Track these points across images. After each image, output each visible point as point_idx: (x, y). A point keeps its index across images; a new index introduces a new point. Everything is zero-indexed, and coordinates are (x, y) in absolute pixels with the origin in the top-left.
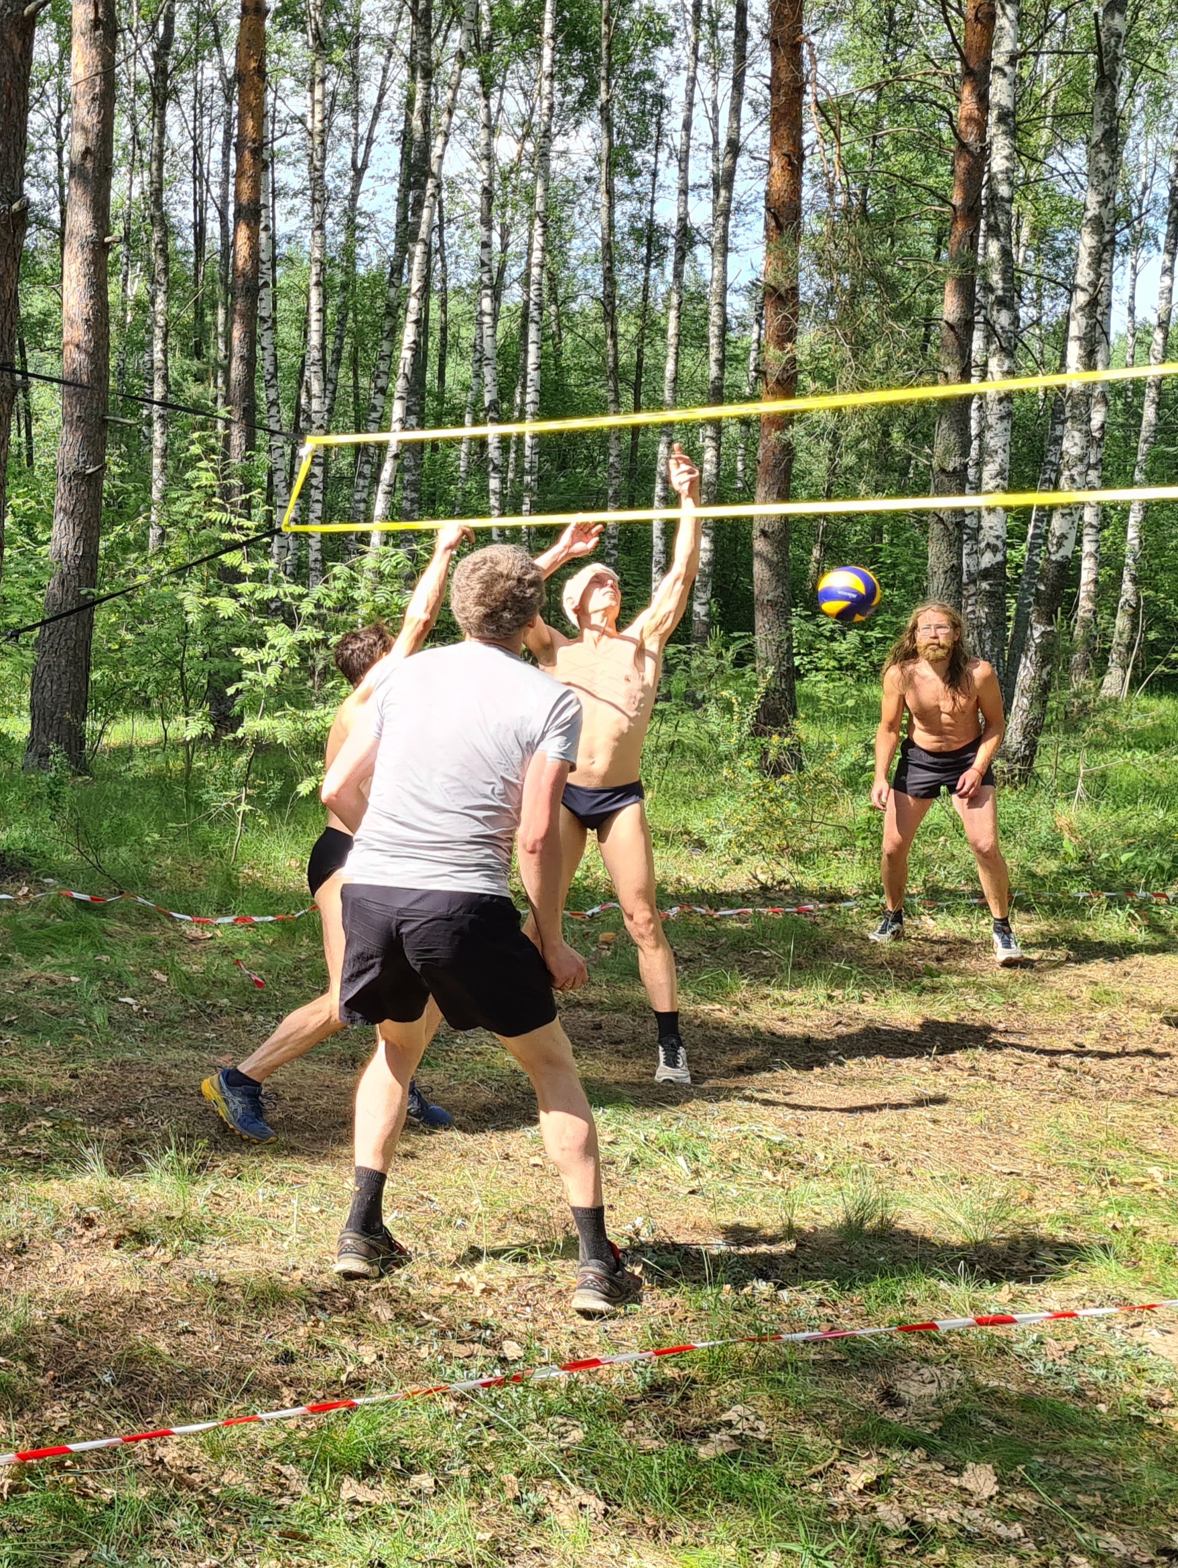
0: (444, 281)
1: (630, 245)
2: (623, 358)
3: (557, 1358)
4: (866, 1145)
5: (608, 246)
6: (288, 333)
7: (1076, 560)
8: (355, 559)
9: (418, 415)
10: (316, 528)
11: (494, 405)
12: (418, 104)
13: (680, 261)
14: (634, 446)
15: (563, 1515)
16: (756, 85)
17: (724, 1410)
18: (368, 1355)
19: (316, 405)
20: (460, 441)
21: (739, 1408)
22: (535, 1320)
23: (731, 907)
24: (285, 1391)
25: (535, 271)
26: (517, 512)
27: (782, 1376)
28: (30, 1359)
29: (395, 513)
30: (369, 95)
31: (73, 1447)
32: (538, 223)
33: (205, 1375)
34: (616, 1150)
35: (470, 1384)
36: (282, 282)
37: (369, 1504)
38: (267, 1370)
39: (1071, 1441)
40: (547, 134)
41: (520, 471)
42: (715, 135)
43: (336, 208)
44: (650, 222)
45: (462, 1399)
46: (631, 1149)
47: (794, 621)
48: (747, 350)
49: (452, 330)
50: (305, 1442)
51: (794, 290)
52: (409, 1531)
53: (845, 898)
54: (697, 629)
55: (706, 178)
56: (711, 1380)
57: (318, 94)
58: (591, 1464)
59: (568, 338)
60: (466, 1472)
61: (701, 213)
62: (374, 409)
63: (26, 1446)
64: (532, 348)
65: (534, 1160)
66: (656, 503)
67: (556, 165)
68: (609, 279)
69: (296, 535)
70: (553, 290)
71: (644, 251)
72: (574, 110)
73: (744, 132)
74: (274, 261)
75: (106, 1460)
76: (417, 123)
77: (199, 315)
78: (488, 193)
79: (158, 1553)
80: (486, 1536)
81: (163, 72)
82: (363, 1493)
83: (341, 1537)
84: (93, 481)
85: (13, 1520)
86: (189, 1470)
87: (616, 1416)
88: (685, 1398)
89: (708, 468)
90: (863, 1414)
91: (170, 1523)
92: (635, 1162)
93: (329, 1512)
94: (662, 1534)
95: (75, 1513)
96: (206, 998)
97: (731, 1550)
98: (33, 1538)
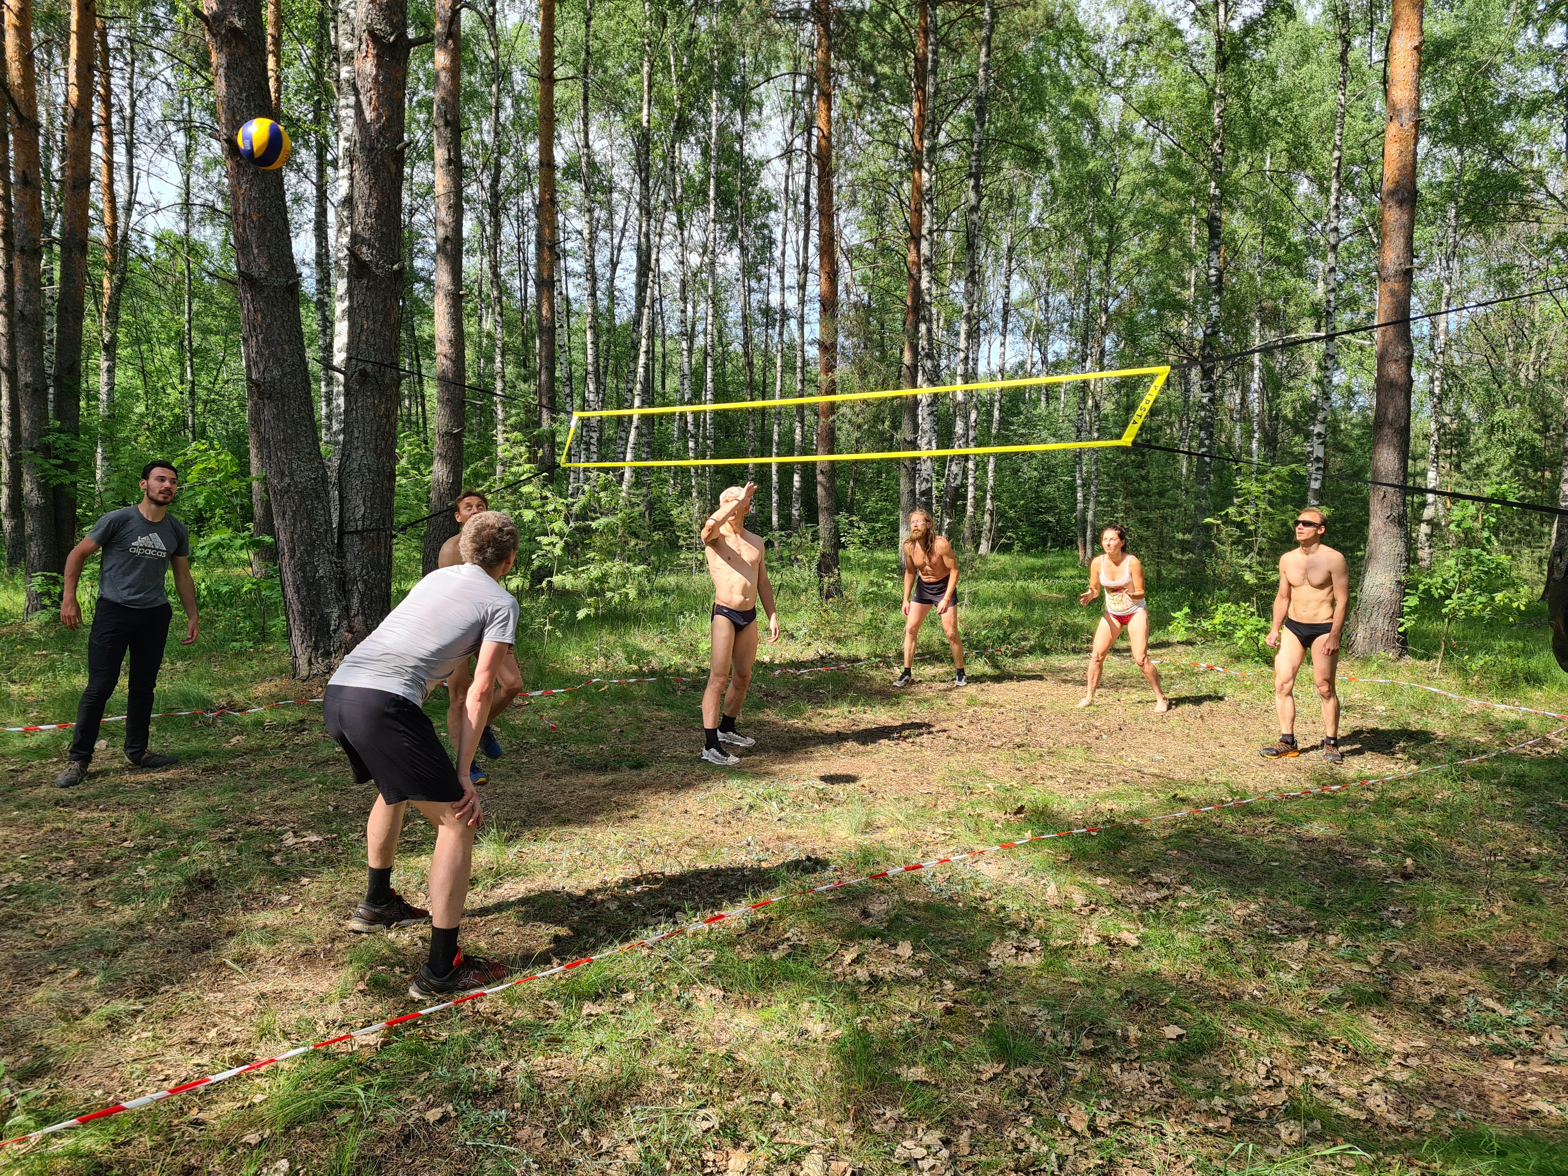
0: (663, 330)
1: (758, 316)
2: (756, 378)
4: (863, 786)
5: (746, 317)
7: (964, 486)
11: (690, 397)
12: (644, 230)
13: (782, 326)
15: (702, 1001)
17: (786, 932)
19: (593, 397)
20: (672, 416)
21: (793, 930)
24: (554, 959)
25: (710, 328)
26: (704, 457)
27: (814, 910)
29: (638, 456)
30: (619, 222)
31: (424, 1012)
32: (710, 302)
33: (508, 957)
34: (743, 802)
35: (657, 938)
36: (573, 326)
37: (598, 1015)
38: (545, 949)
39: (946, 923)
40: (714, 252)
41: (705, 438)
42: (797, 260)
43: (602, 285)
44: (768, 305)
45: (652, 947)
46: (750, 800)
47: (841, 518)
48: (815, 376)
49: (668, 358)
50: (563, 986)
51: (835, 344)
52: (619, 1025)
53: (860, 660)
54: (794, 523)
55: (794, 283)
56: (780, 917)
57: (589, 219)
58: (718, 971)
59: (728, 366)
60: (652, 987)
61: (792, 301)
62: (627, 401)
63: (394, 1017)
64: (709, 370)
66: (774, 454)
67: (720, 270)
68: (748, 335)
70: (719, 338)
71: (765, 320)
72: (727, 241)
73: (811, 259)
74: (567, 314)
75: (445, 1016)
76: (643, 240)
77: (525, 343)
78: (683, 282)
79: (473, 1066)
80: (660, 1021)
81: (496, 196)
82: (595, 1009)
83: (581, 1036)
84: (458, 437)
85: (383, 1062)
86: (495, 1014)
87: (731, 944)
88: (767, 929)
89: (798, 437)
90: (852, 924)
91: (481, 1046)
92: (751, 807)
93: (575, 1023)
94: (752, 1003)
95: (420, 1051)
96: (523, 739)
97: (785, 1006)
98: (396, 1070)
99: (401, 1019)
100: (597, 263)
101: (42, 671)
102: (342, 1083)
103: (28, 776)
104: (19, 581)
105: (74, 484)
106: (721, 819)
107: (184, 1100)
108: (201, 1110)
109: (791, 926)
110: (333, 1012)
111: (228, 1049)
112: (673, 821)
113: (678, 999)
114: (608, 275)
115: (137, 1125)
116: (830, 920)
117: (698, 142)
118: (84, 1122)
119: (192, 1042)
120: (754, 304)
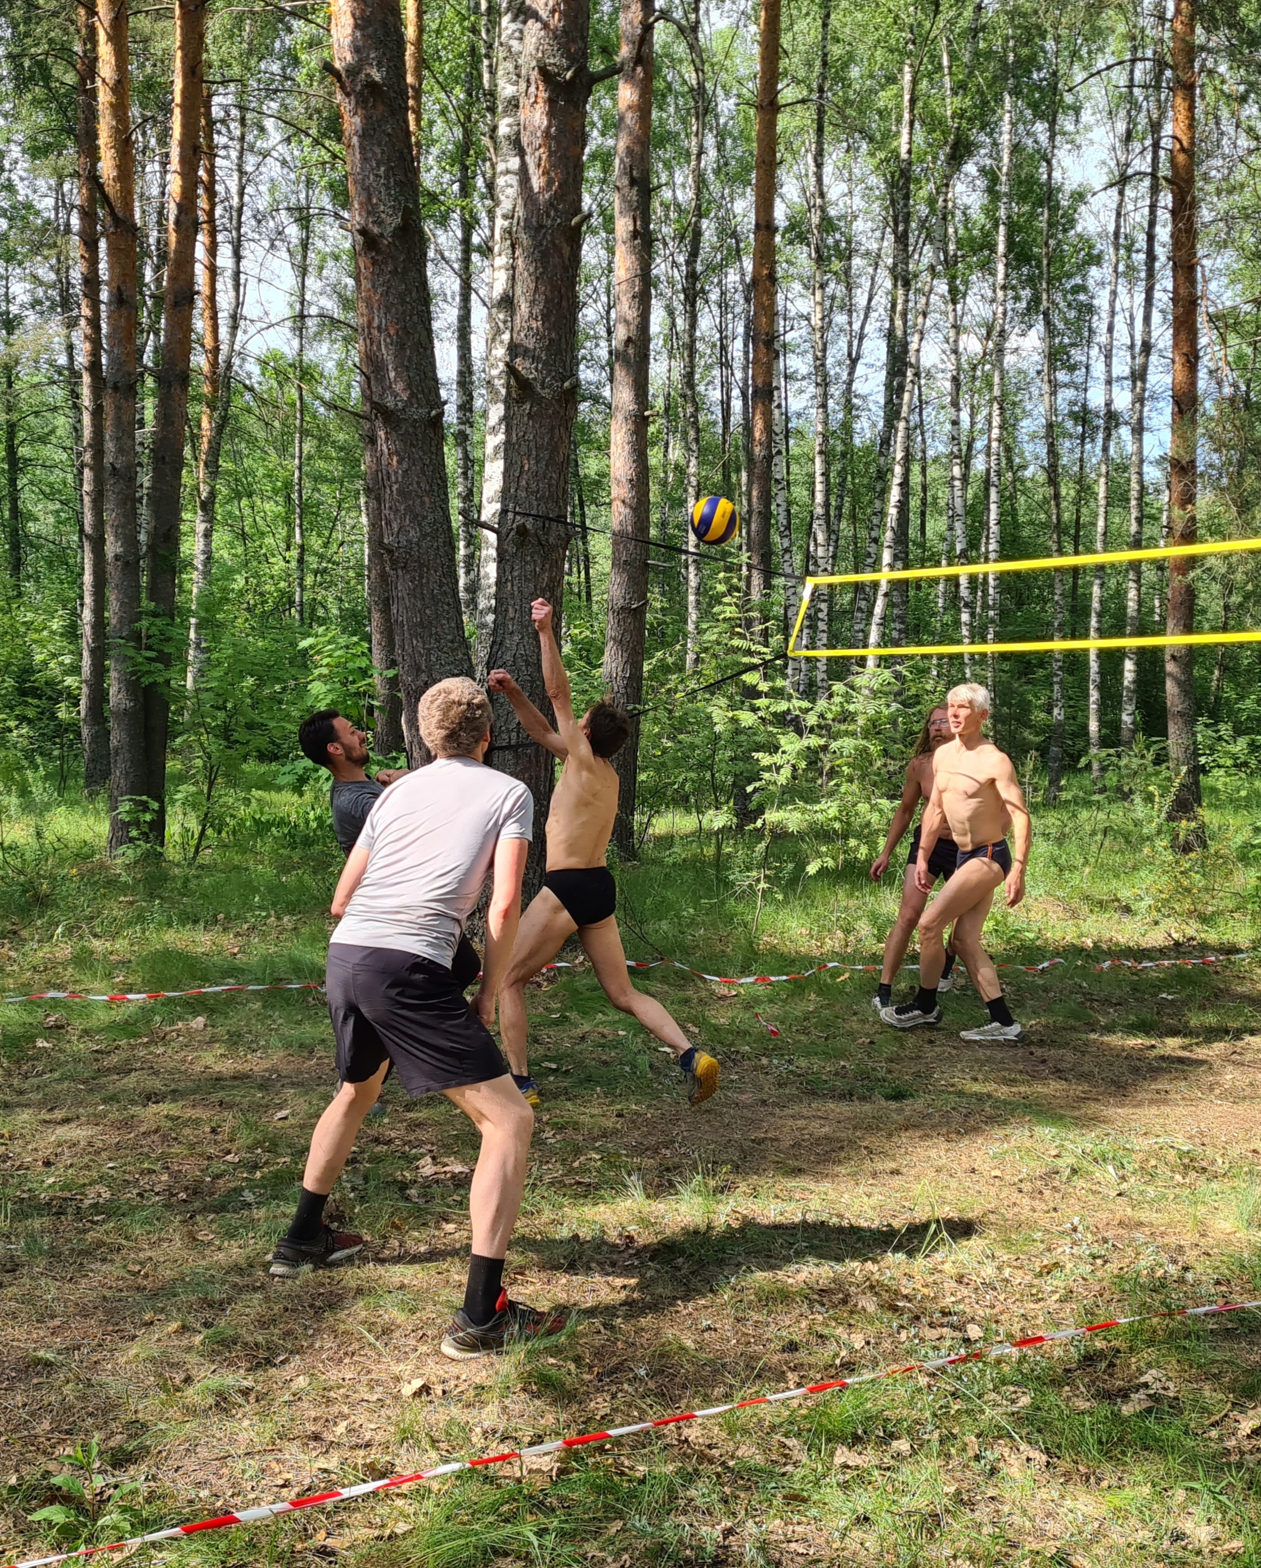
0: (924, 452)
1: (1069, 424)
2: (1066, 516)
3: (1010, 1336)
4: (1255, 1151)
5: (1050, 426)
6: (799, 493)
8: (851, 678)
9: (903, 559)
10: (823, 653)
11: (964, 554)
12: (899, 308)
13: (1107, 438)
14: (1075, 585)
15: (1014, 1468)
16: (1162, 297)
17: (1142, 1374)
18: (858, 1341)
19: (821, 551)
20: (936, 580)
21: (1153, 1372)
22: (992, 1307)
23: (1151, 960)
24: (790, 1375)
25: (995, 444)
26: (984, 641)
27: (1186, 1343)
28: (578, 1360)
29: (885, 641)
30: (861, 298)
31: (612, 1432)
32: (996, 406)
33: (723, 1366)
34: (1060, 1163)
35: (940, 1362)
36: (795, 450)
37: (857, 1468)
38: (776, 1358)
40: (1002, 334)
41: (985, 606)
42: (1132, 337)
43: (836, 391)
44: (1084, 406)
45: (933, 1375)
46: (1071, 1160)
47: (1199, 728)
48: (1160, 510)
49: (930, 491)
50: (805, 1417)
51: (1193, 462)
52: (889, 1488)
53: (1239, 951)
54: (1125, 735)
55: (1127, 372)
56: (1131, 1350)
57: (818, 298)
58: (1037, 1424)
59: (1022, 499)
60: (936, 1435)
61: (1123, 399)
62: (869, 555)
63: (572, 1434)
64: (993, 507)
65: (994, 1173)
66: (1092, 633)
67: (1009, 359)
68: (1053, 452)
69: (807, 659)
70: (1010, 460)
71: (1080, 429)
72: (1024, 315)
73: (1155, 334)
74: (787, 434)
75: (640, 1442)
76: (899, 323)
77: (726, 477)
78: (955, 380)
79: (683, 1520)
80: (952, 1489)
81: (692, 276)
82: (852, 1458)
83: (834, 1496)
84: (638, 613)
85: (561, 1499)
86: (710, 1447)
87: (1056, 1383)
88: (1111, 1366)
89: (1132, 605)
90: (1250, 1372)
91: (692, 1493)
92: (1074, 1171)
93: (824, 1476)
94: (1092, 1480)
95: (609, 1488)
96: (730, 1045)
97: (1146, 1490)
98: (578, 1512)
99: (583, 1437)
100: (829, 361)
101: (130, 924)
102: (507, 1521)
103: (114, 1059)
104: (101, 806)
105: (168, 682)
106: (1026, 1187)
107: (308, 1517)
108: (329, 1534)
109: (1149, 1366)
110: (490, 1416)
111: (362, 1453)
112: (954, 1184)
113: (977, 1459)
114: (845, 377)
115: (252, 1545)
116: (1212, 1362)
117: (981, 174)
118: (189, 1532)
119: (316, 1437)
120: (1063, 406)
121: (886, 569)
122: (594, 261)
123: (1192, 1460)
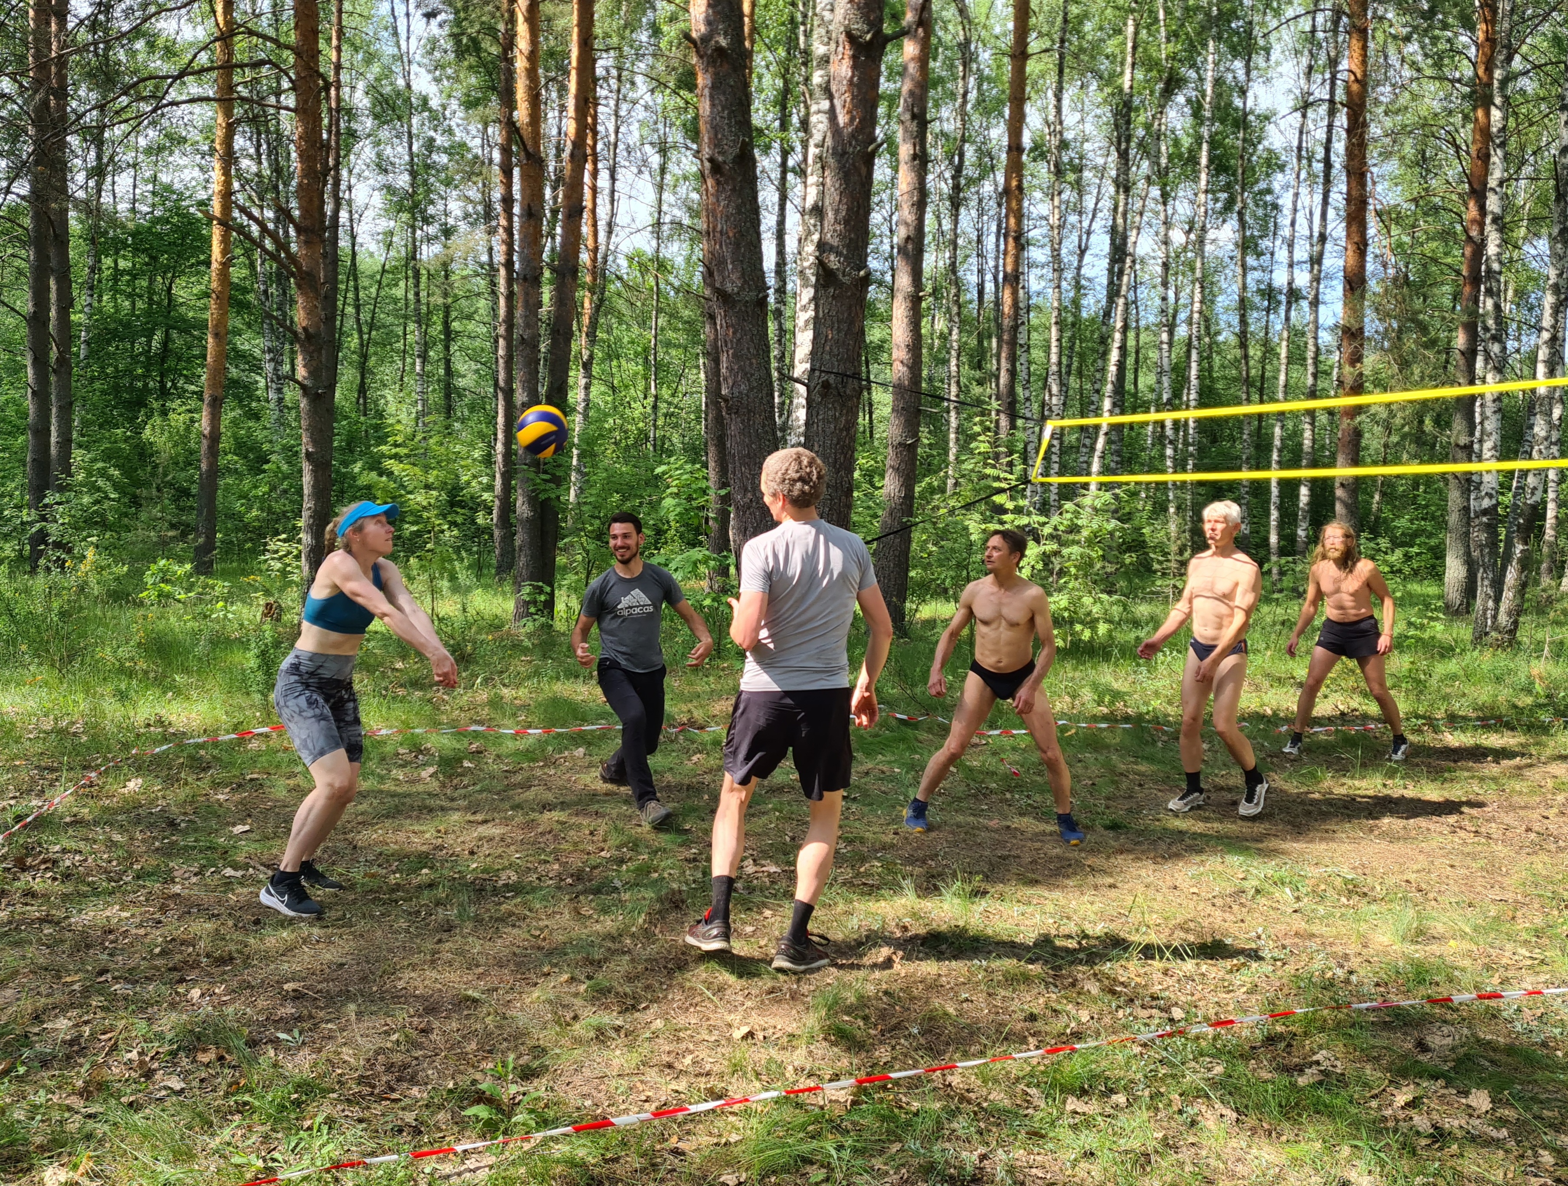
0: (1137, 321)
1: (1257, 299)
2: (1253, 372)
3: (1207, 1019)
4: (1407, 881)
5: (1242, 300)
6: (1037, 354)
7: (1544, 503)
8: (1079, 499)
9: (1120, 407)
10: (1055, 480)
11: (1169, 402)
12: (1121, 209)
13: (1288, 311)
14: (1260, 427)
15: (1210, 1121)
16: (1338, 198)
17: (1314, 1053)
18: (1084, 1016)
19: (1054, 400)
20: (1147, 423)
21: (1324, 1052)
22: (1193, 995)
23: (1321, 726)
24: (1030, 1039)
25: (1196, 316)
26: (1184, 470)
27: (1352, 1032)
28: (866, 1018)
29: (1106, 470)
30: (1089, 202)
31: (893, 1075)
32: (1197, 285)
33: (979, 1029)
34: (1247, 884)
35: (1151, 1035)
36: (1034, 321)
37: (1084, 1114)
38: (1019, 1026)
39: (1539, 1075)
40: (1203, 229)
41: (1186, 444)
42: (1311, 229)
43: (1069, 275)
44: (1270, 285)
45: (1145, 1045)
46: (1256, 882)
47: (1362, 541)
48: (1332, 367)
49: (1143, 351)
50: (1042, 1073)
51: (1361, 329)
52: (1110, 1131)
54: (1300, 546)
55: (1305, 257)
56: (1306, 1034)
57: (1056, 203)
58: (1229, 1088)
59: (1217, 359)
60: (1147, 1093)
61: (1302, 279)
62: (1093, 403)
63: (862, 1075)
64: (1194, 365)
65: (1193, 890)
66: (1274, 465)
67: (1208, 248)
68: (1243, 322)
69: (1042, 484)
70: (1207, 328)
71: (1266, 303)
72: (1221, 213)
73: (1329, 228)
74: (1028, 309)
75: (914, 1084)
76: (1120, 221)
77: (980, 342)
78: (1166, 266)
79: (947, 1145)
80: (1160, 1135)
81: (957, 188)
82: (1081, 1107)
83: (1064, 1134)
84: (912, 448)
85: (854, 1123)
87: (1245, 1057)
88: (1289, 1045)
89: (1307, 443)
90: (1404, 1057)
91: (955, 1125)
92: (1258, 891)
93: (1058, 1118)
94: (1274, 1134)
95: (894, 1118)
96: (982, 782)
97: (1318, 1145)
98: (866, 1135)
99: (870, 1077)
100: (1064, 251)
101: (528, 677)
102: (813, 1137)
103: (519, 778)
104: (507, 589)
105: (556, 497)
106: (1219, 902)
107: (664, 1125)
108: (680, 1139)
109: (1321, 1047)
110: (799, 1057)
111: (703, 1079)
112: (1159, 897)
113: (1180, 1112)
114: (1076, 264)
115: (624, 1144)
116: (1374, 1047)
117: (1189, 101)
118: (577, 1130)
119: (670, 1066)
120: (1252, 285)
121: (1106, 414)
122: (880, 178)
123: (1356, 1124)
